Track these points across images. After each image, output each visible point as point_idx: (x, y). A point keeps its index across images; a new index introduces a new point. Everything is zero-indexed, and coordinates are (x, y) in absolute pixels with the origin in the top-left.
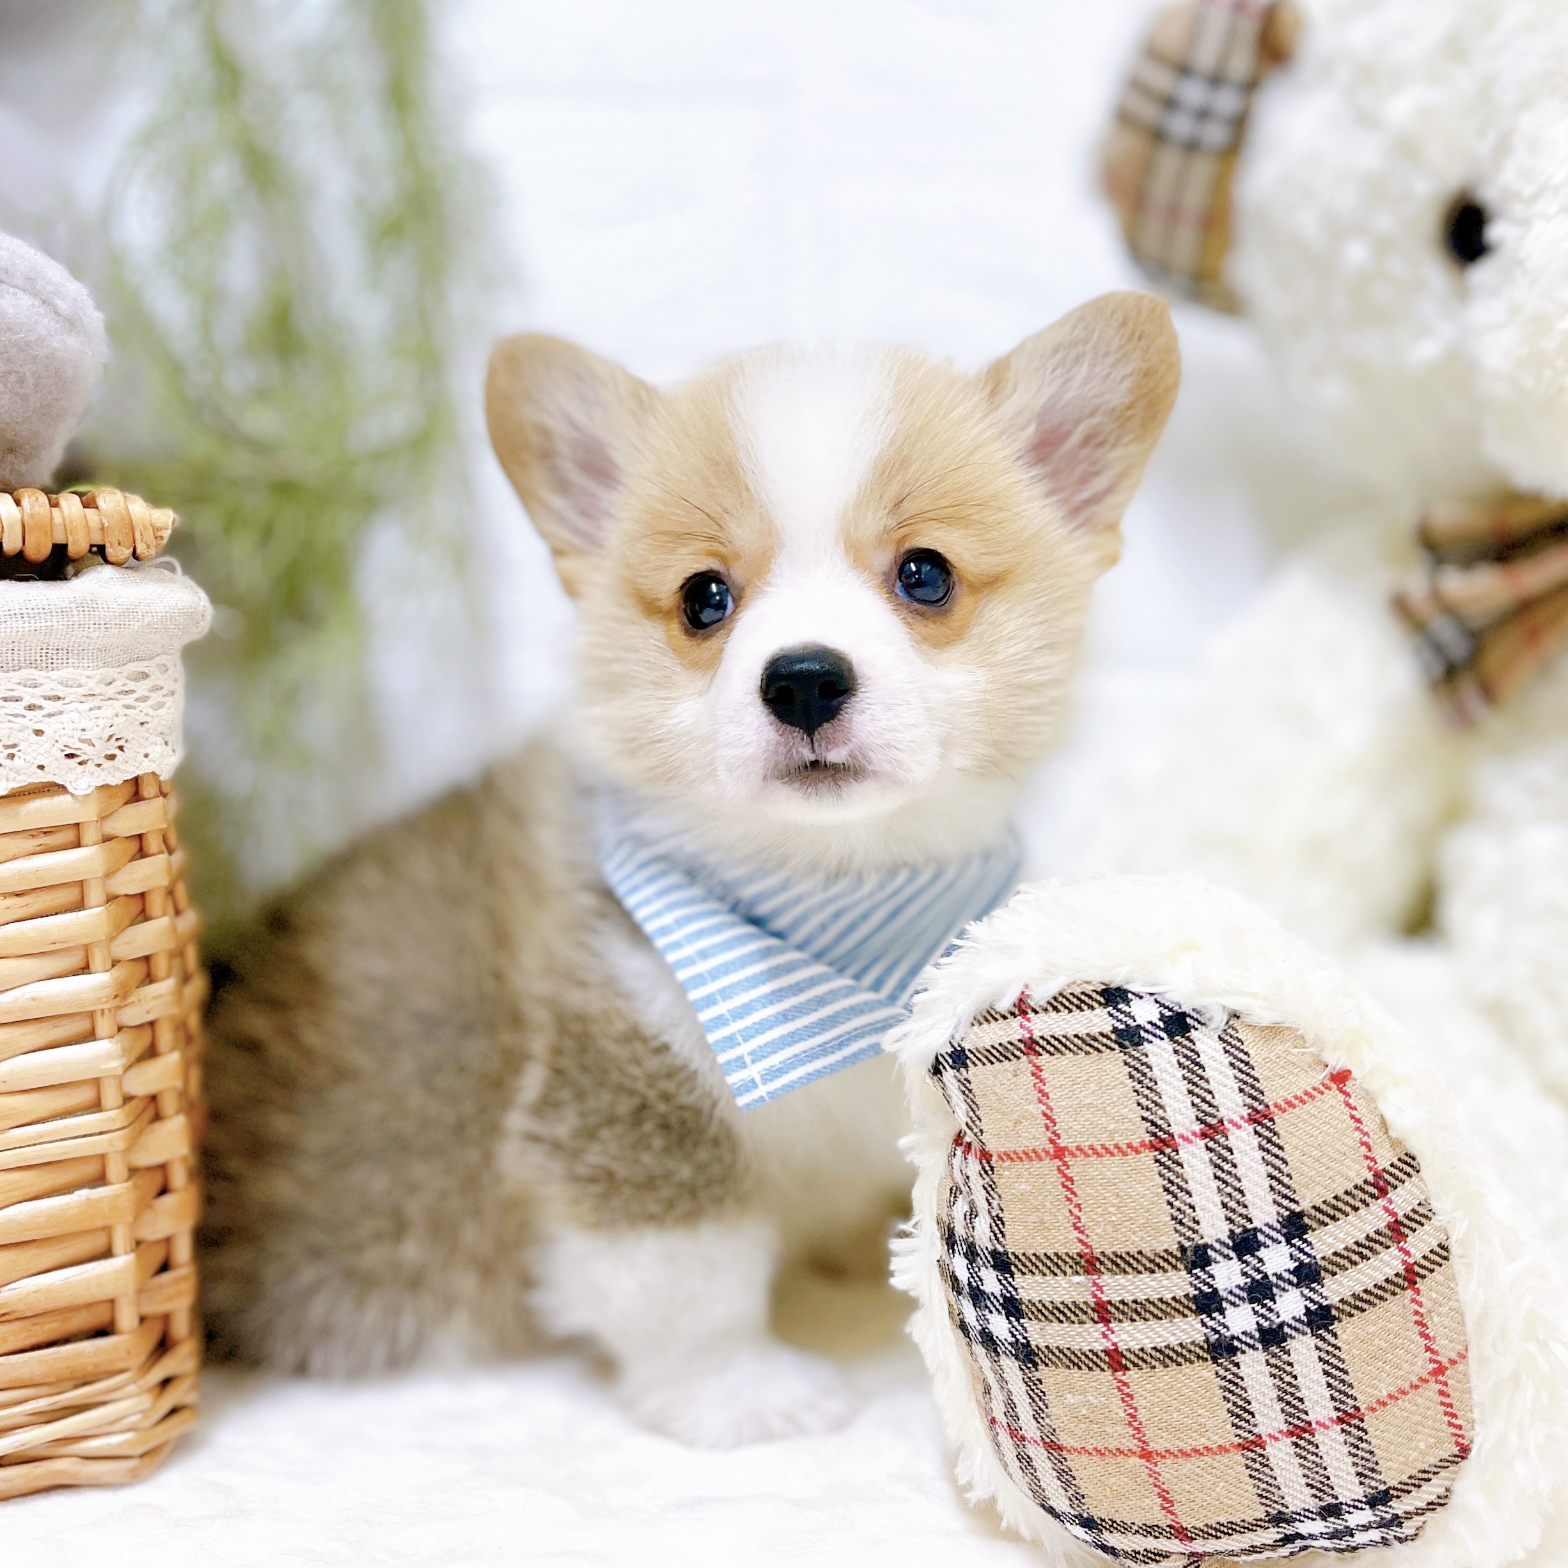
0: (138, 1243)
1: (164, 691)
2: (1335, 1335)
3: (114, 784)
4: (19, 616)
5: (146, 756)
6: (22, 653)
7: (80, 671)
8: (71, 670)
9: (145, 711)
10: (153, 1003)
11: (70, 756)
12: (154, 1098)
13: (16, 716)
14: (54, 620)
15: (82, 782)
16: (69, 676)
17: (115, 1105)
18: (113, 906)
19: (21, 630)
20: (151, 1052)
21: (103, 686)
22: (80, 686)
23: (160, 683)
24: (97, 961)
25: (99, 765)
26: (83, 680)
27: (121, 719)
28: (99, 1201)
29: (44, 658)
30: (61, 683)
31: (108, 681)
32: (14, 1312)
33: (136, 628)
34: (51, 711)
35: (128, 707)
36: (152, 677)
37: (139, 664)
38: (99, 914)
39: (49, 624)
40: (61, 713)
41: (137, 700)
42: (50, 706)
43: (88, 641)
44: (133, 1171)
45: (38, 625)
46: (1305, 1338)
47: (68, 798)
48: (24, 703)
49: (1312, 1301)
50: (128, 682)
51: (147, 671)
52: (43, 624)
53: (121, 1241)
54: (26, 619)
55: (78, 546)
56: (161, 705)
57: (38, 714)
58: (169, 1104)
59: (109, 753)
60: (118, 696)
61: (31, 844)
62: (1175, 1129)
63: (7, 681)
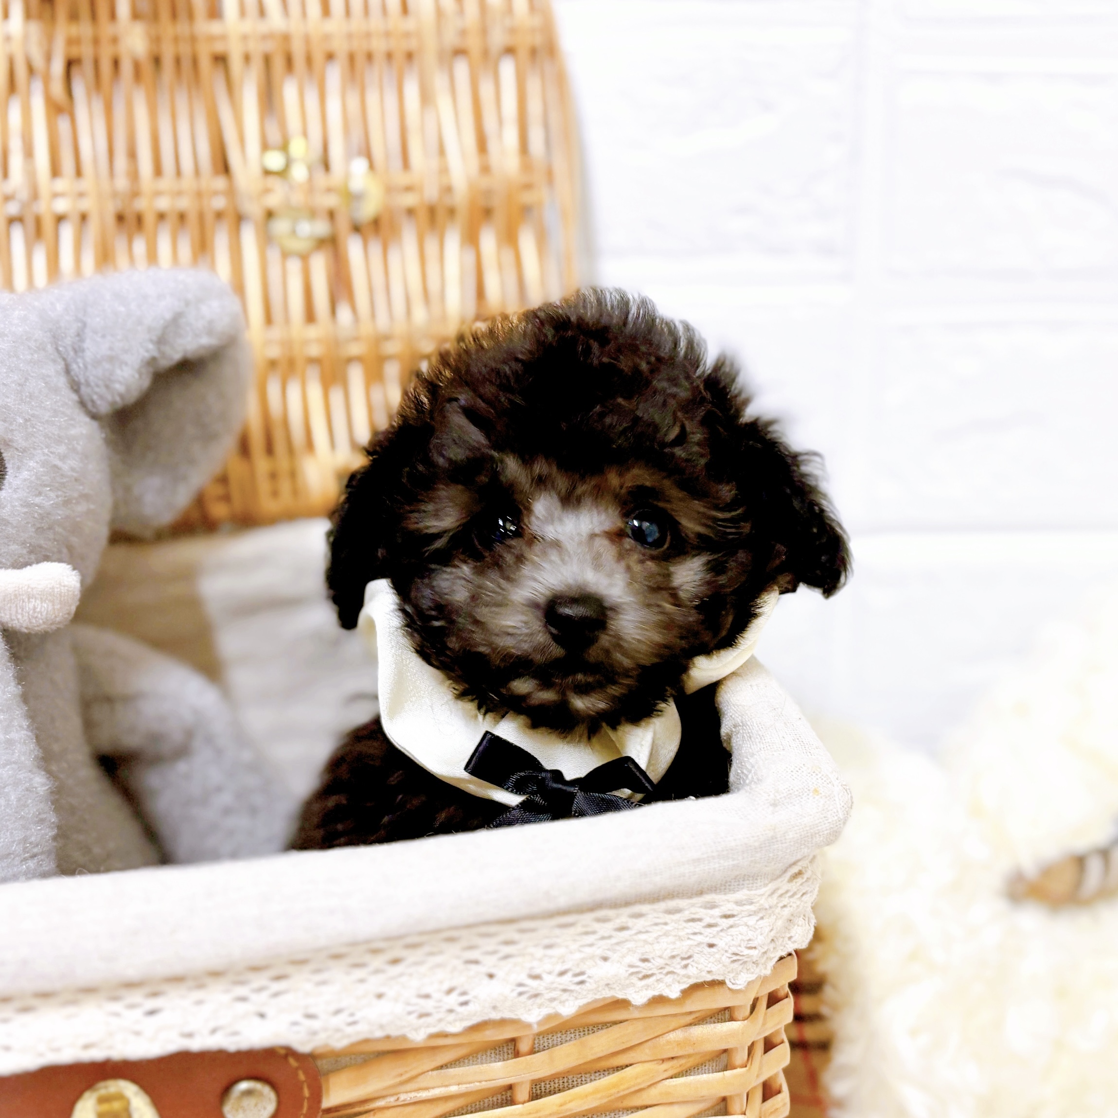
13: (695, 934)
16: (744, 897)
22: (752, 903)
42: (727, 923)
48: (704, 923)
57: (714, 930)
63: (691, 907)
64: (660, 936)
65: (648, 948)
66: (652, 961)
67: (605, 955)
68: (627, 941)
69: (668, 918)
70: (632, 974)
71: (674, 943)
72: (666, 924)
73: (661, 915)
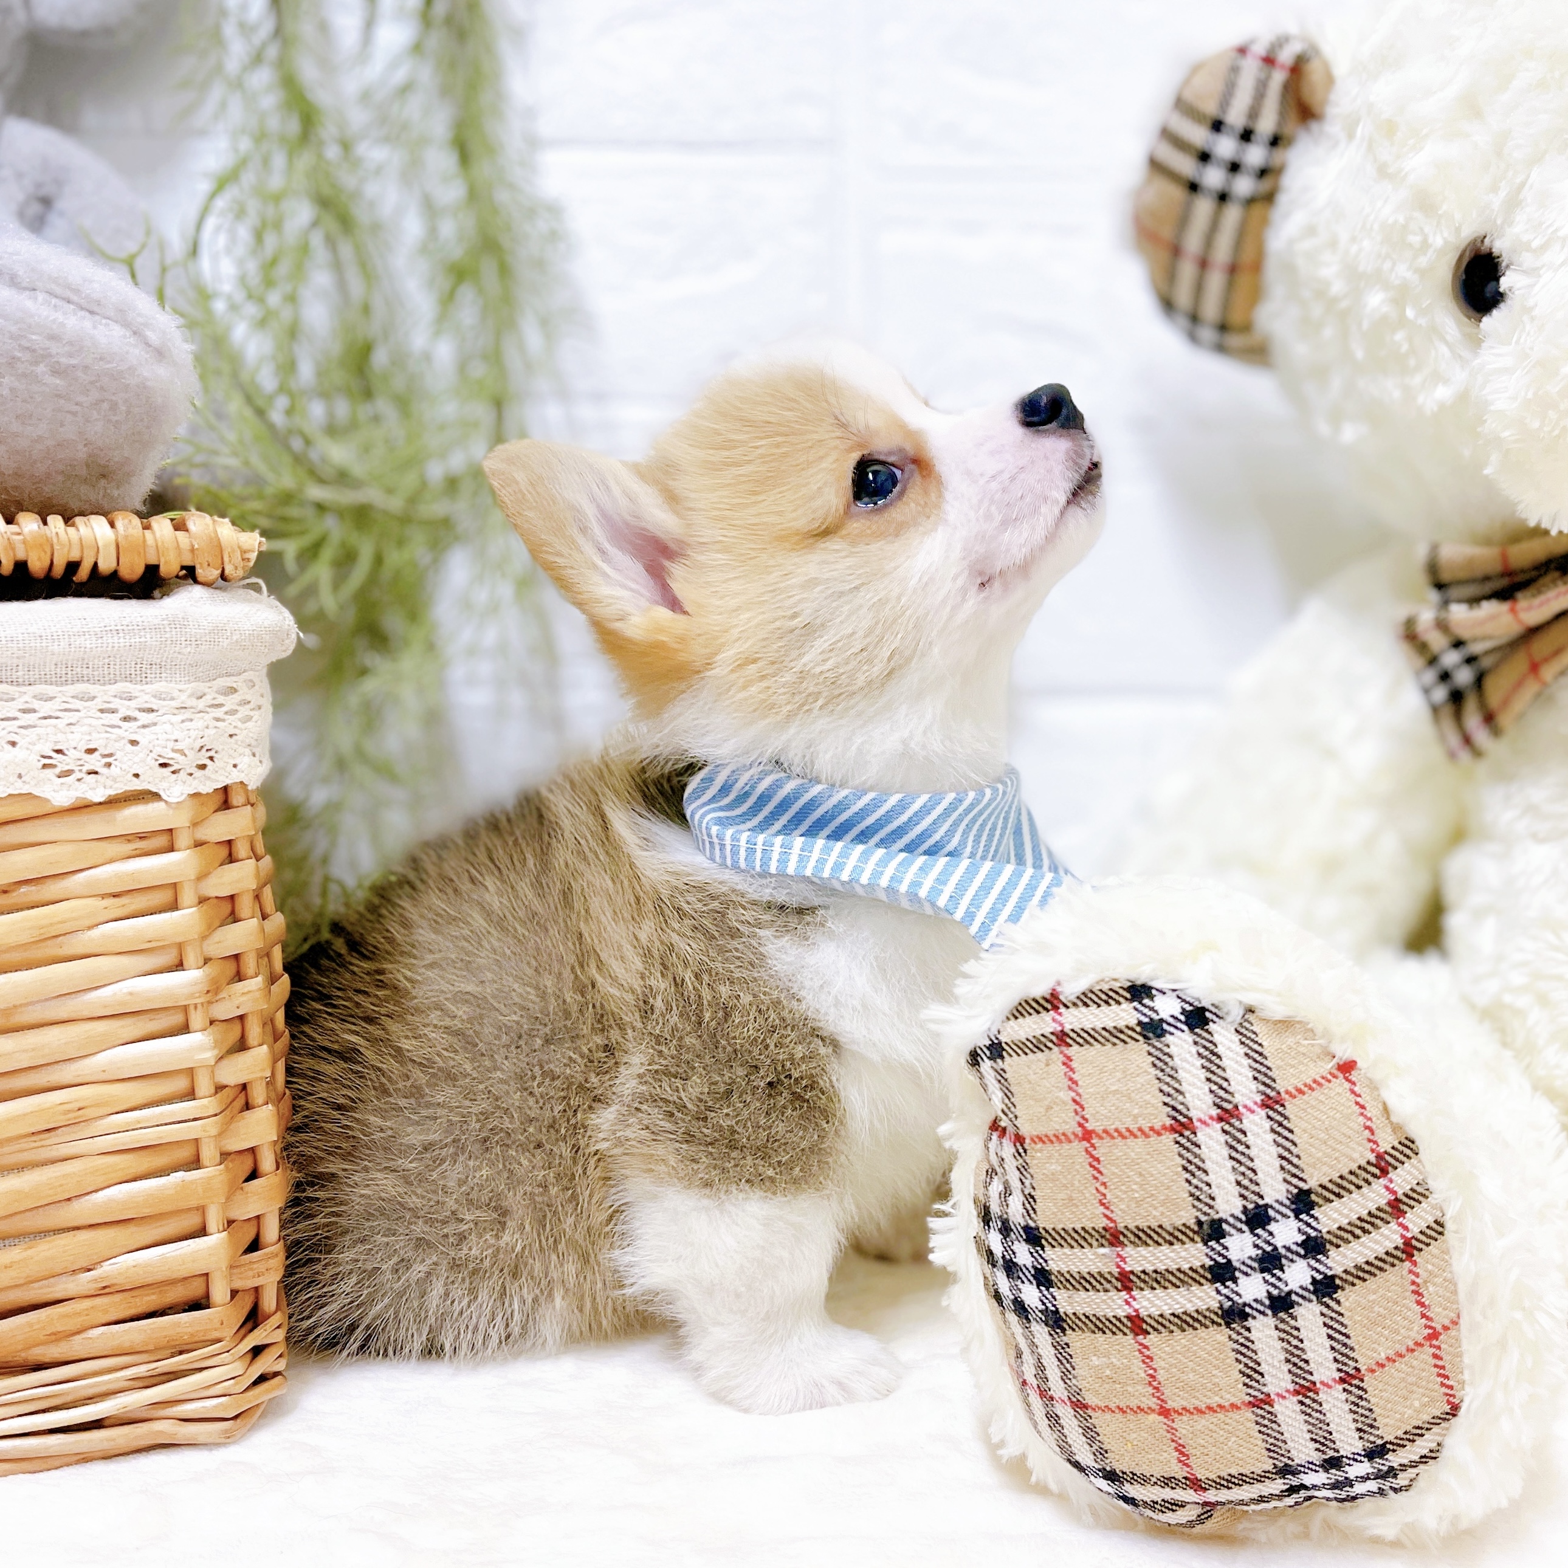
0: (230, 1222)
1: (251, 706)
2: (1338, 1302)
3: (204, 792)
4: (115, 633)
5: (235, 766)
6: (117, 667)
7: (172, 685)
8: (164, 683)
9: (234, 724)
10: (244, 998)
11: (164, 765)
12: (244, 1087)
13: (112, 727)
14: (148, 636)
15: (175, 790)
16: (162, 690)
17: (207, 1094)
18: (205, 906)
19: (116, 645)
20: (242, 1046)
21: (194, 700)
22: (172, 699)
23: (248, 698)
24: (190, 958)
25: (191, 774)
26: (176, 694)
27: (212, 731)
28: (192, 1182)
29: (138, 672)
30: (155, 696)
31: (200, 694)
32: (113, 1285)
33: (225, 644)
34: (146, 723)
35: (218, 720)
36: (241, 692)
37: (228, 679)
38: (192, 913)
39: (143, 639)
40: (155, 724)
41: (226, 713)
42: (144, 718)
43: (180, 656)
44: (225, 1156)
45: (133, 640)
46: (1310, 1305)
47: (162, 804)
48: (120, 715)
49: (1318, 1271)
50: (217, 696)
51: (235, 685)
52: (138, 640)
53: (214, 1221)
54: (121, 635)
55: (169, 567)
56: (249, 718)
57: (133, 725)
58: (258, 1094)
59: (201, 762)
60: (208, 709)
61: (128, 848)
62: (1194, 1114)
63: (104, 694)
64: (71, 724)
65: (60, 737)
66: (66, 752)
67: (12, 739)
68: (35, 727)
69: (76, 704)
70: (45, 766)
71: (90, 734)
72: (78, 711)
73: (70, 700)
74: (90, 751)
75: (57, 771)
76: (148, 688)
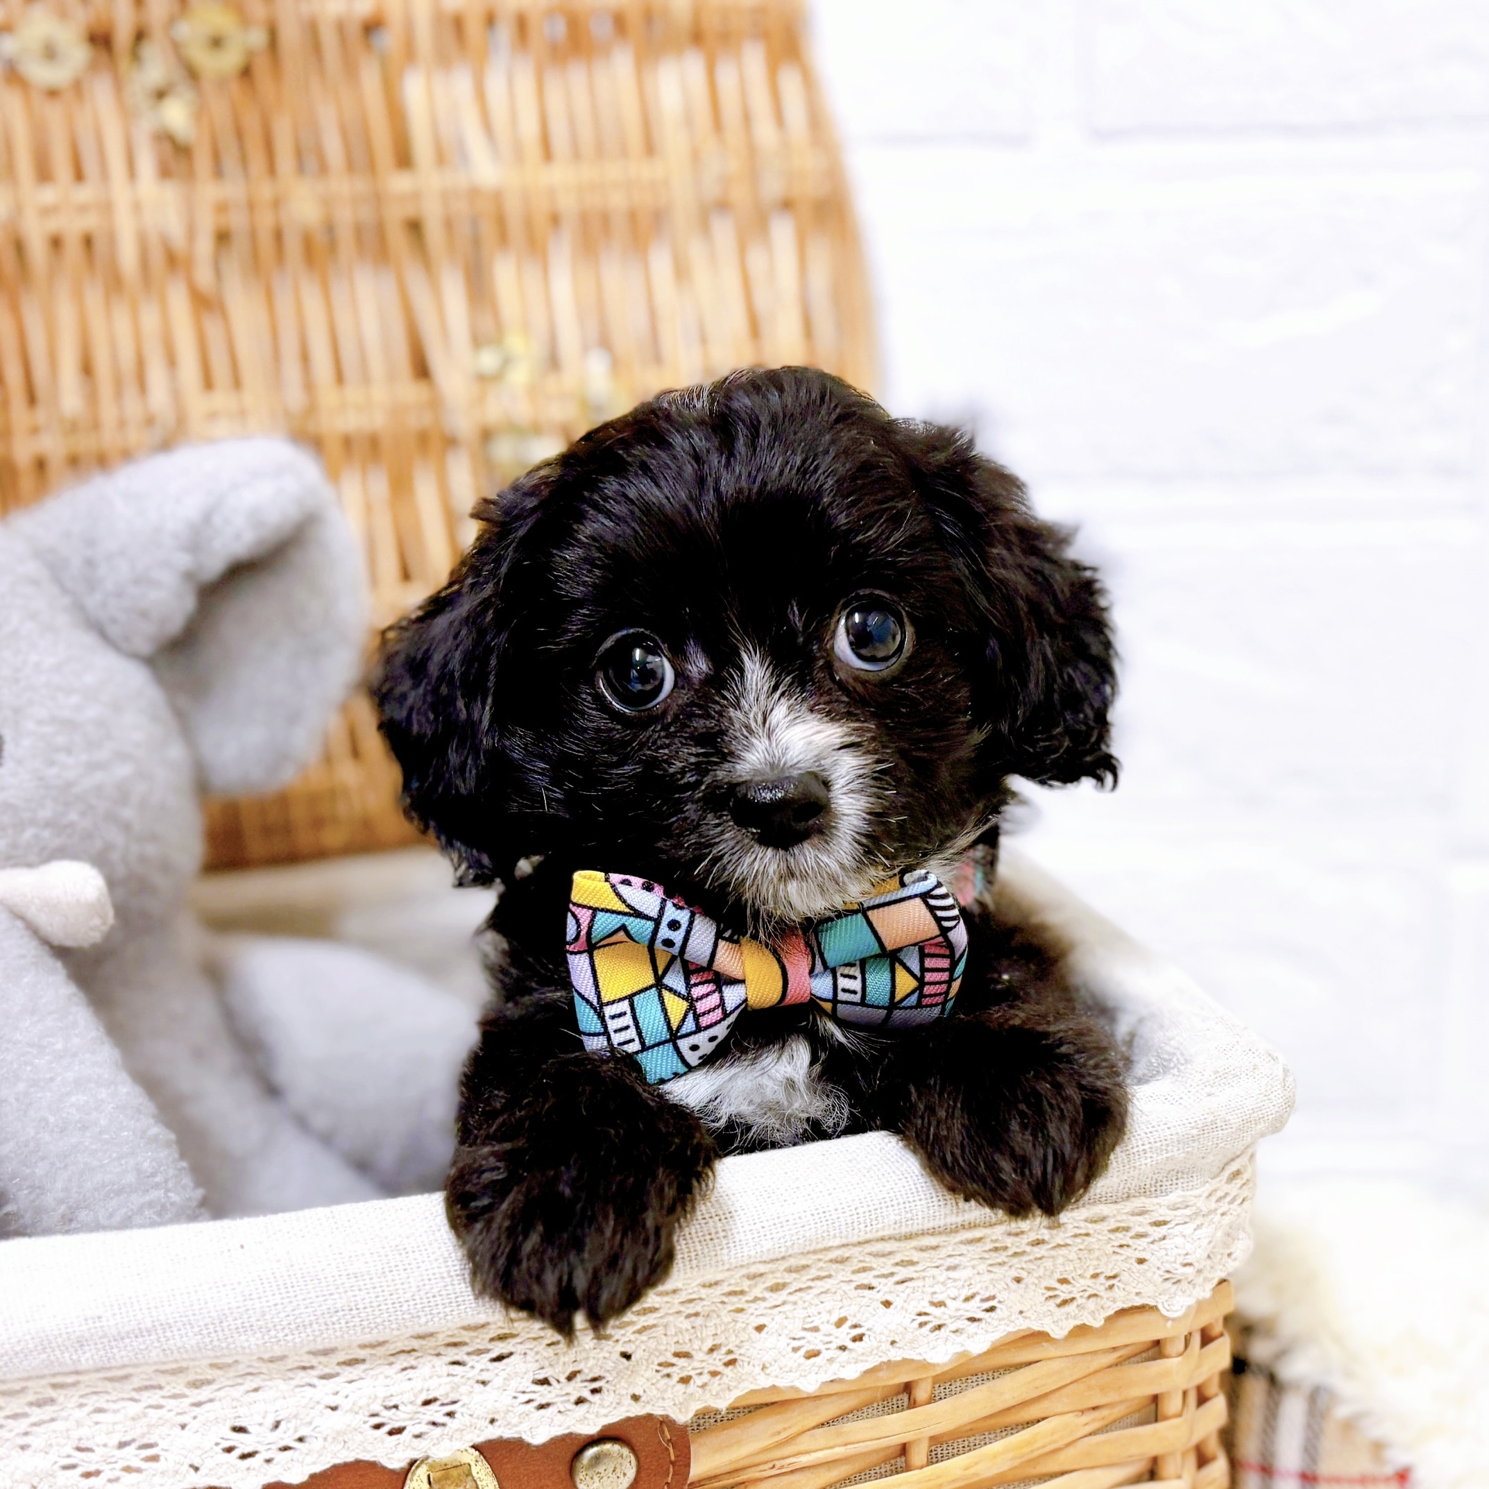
4: (1141, 1153)
5: (1230, 1256)
7: (1188, 1191)
8: (1180, 1192)
9: (1234, 1212)
11: (1168, 1280)
13: (1122, 1246)
15: (1175, 1302)
16: (1178, 1200)
21: (1205, 1201)
22: (1187, 1207)
23: (1248, 1176)
25: (1191, 1282)
26: (1191, 1202)
29: (1153, 1186)
31: (1209, 1192)
35: (1223, 1214)
36: (1243, 1173)
37: (1236, 1163)
39: (1168, 1153)
41: (1229, 1203)
42: (1158, 1232)
48: (1132, 1233)
50: (1225, 1186)
57: (1143, 1242)
60: (1216, 1206)
63: (1118, 1212)
64: (1082, 1250)
65: (1067, 1266)
66: (1072, 1281)
67: (1019, 1276)
68: (1043, 1258)
69: (1087, 1228)
70: (1047, 1299)
71: (1098, 1258)
72: (1088, 1235)
73: (1082, 1224)
74: (1095, 1276)
75: (1058, 1301)
76: (1164, 1200)
